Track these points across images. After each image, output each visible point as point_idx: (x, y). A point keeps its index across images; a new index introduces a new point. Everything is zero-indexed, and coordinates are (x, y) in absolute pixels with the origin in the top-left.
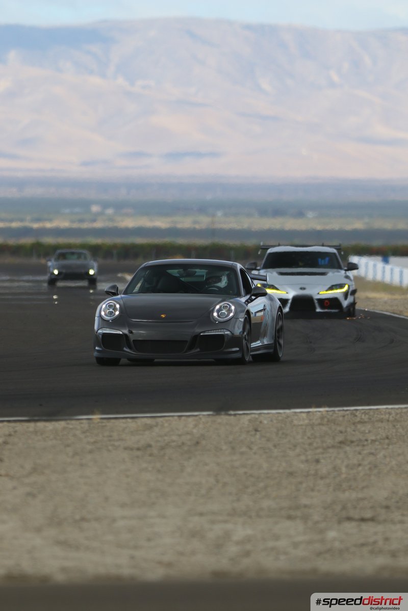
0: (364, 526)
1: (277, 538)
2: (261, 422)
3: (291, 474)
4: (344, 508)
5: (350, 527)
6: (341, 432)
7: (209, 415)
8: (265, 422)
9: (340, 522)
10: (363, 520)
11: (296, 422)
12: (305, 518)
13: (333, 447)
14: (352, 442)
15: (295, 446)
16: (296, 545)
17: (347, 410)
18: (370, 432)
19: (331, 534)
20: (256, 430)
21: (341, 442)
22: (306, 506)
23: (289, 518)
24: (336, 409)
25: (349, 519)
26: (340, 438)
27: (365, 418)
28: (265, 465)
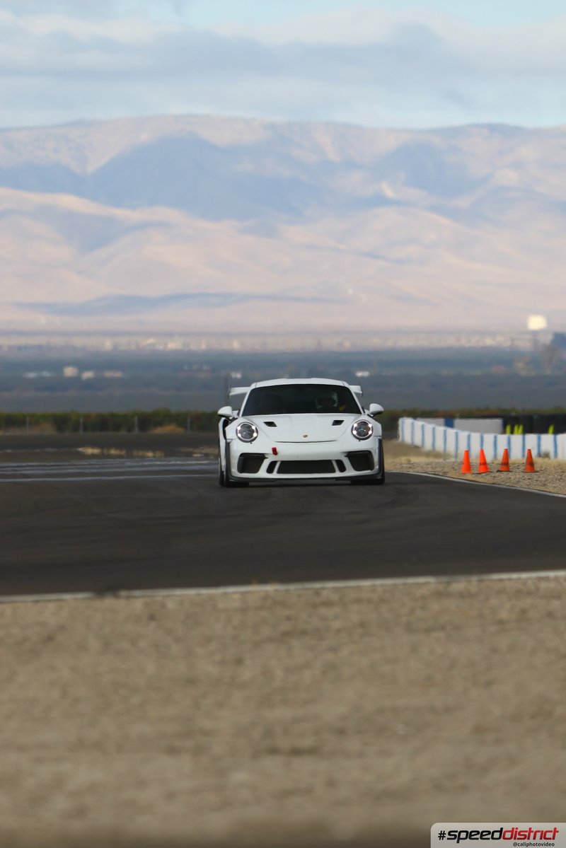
0: (297, 762)
1: (142, 784)
2: (163, 606)
3: (191, 682)
4: (268, 733)
5: (271, 764)
6: (288, 618)
7: (83, 599)
8: (171, 605)
9: (256, 755)
10: (297, 752)
11: (221, 605)
12: (198, 751)
13: (271, 640)
14: (304, 633)
15: (208, 640)
16: (171, 796)
17: (310, 589)
18: (336, 617)
19: (239, 776)
20: (152, 617)
21: (286, 634)
22: (205, 733)
23: (172, 751)
24: (292, 587)
25: (273, 751)
26: (286, 626)
27: (335, 597)
28: (151, 668)
